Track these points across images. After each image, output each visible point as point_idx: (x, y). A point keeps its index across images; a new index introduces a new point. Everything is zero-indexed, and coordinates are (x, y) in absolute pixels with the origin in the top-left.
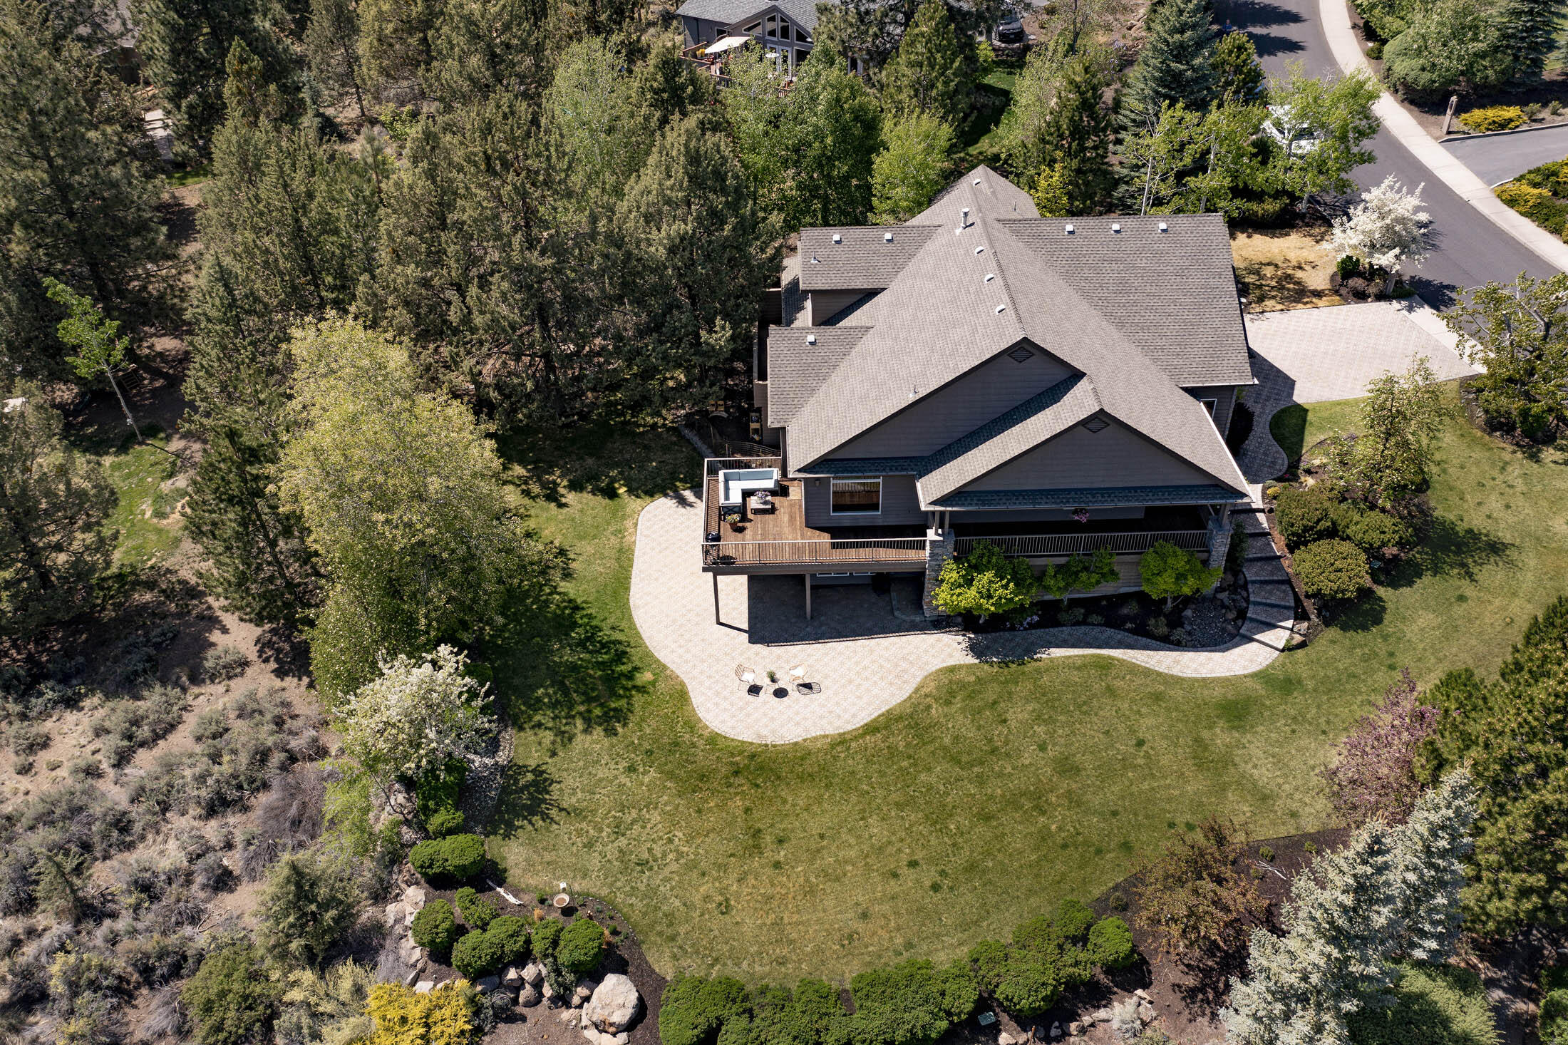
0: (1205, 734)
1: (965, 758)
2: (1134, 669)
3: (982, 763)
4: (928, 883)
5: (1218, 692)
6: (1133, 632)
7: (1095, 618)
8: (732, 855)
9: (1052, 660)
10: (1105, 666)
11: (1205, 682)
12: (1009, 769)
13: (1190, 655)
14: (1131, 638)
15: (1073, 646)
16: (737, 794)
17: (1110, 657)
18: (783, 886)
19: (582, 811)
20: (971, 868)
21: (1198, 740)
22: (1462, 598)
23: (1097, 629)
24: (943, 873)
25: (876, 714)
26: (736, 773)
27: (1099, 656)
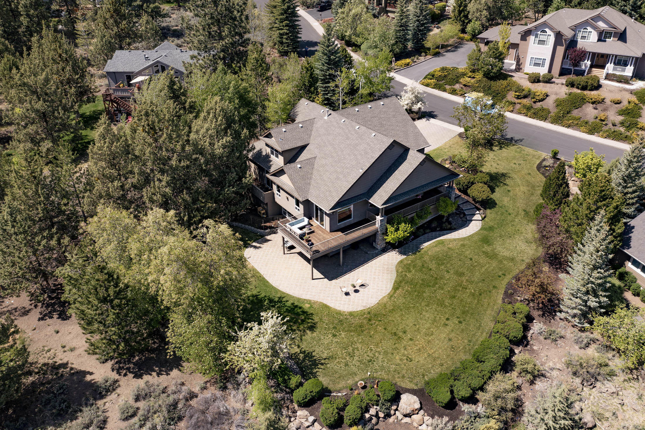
0: (483, 249)
1: (431, 284)
2: (451, 241)
3: (437, 284)
4: (457, 322)
5: (476, 238)
6: (440, 230)
7: (428, 231)
8: (395, 344)
9: (426, 247)
10: (442, 242)
11: (472, 236)
12: (445, 282)
13: (460, 231)
14: (441, 233)
15: (428, 241)
16: (377, 326)
17: (441, 240)
18: (420, 344)
19: (332, 356)
20: (464, 312)
21: (483, 252)
22: (509, 191)
23: (430, 234)
24: (458, 317)
25: (392, 284)
26: (370, 320)
27: (438, 241)
